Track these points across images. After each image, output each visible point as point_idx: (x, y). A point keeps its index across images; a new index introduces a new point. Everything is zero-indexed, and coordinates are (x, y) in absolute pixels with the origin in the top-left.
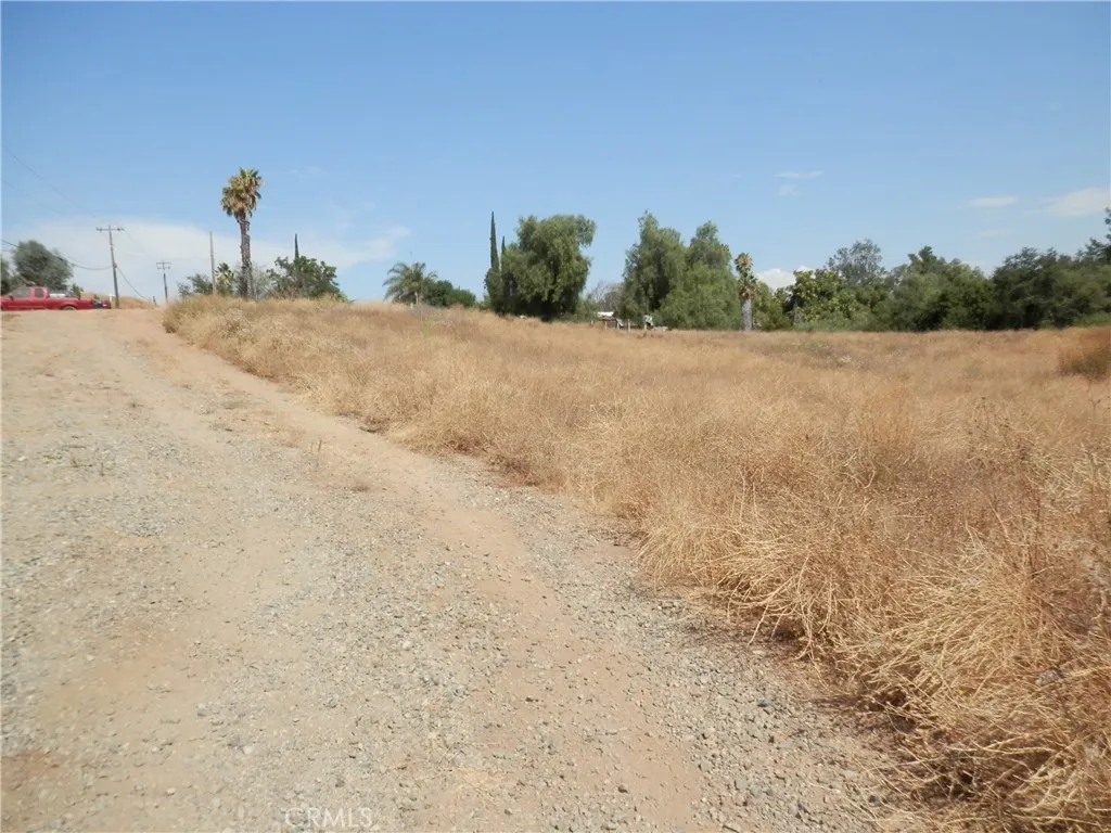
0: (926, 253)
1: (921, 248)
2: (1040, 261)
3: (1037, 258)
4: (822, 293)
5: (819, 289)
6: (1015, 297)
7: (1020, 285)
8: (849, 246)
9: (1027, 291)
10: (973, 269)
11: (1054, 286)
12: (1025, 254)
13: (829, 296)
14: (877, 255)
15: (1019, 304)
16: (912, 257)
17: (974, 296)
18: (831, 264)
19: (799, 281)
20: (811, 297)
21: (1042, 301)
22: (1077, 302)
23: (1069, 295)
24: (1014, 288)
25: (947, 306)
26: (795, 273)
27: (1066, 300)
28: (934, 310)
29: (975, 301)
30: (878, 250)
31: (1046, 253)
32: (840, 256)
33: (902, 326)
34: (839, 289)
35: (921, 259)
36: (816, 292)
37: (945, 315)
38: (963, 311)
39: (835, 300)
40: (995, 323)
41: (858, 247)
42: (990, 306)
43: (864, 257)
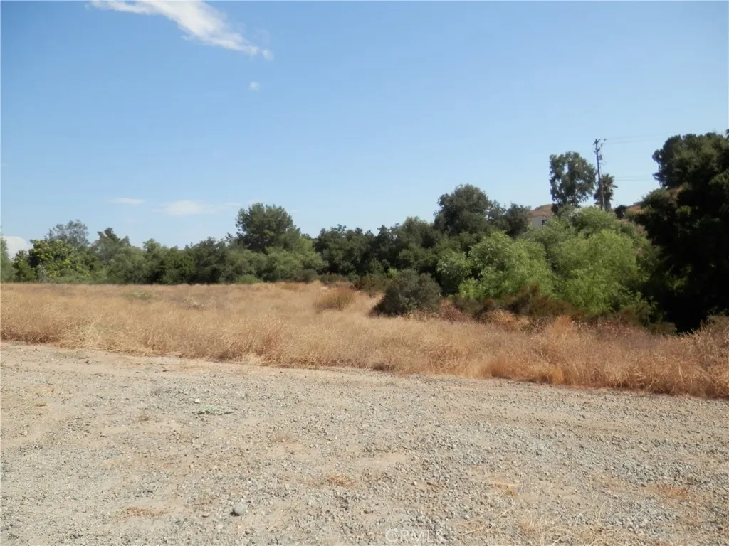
0: (109, 231)
1: (106, 228)
2: (217, 245)
3: (216, 243)
4: (56, 256)
5: (55, 253)
6: (206, 265)
7: (209, 258)
8: (65, 223)
9: (213, 262)
10: (162, 245)
11: (226, 259)
12: (209, 240)
13: (63, 258)
14: (85, 231)
15: (208, 269)
16: (100, 233)
17: (180, 263)
18: (50, 235)
19: (36, 247)
20: (49, 258)
21: (221, 267)
22: (236, 268)
23: (232, 265)
24: (206, 259)
25: (165, 269)
26: (31, 241)
27: (231, 267)
28: (157, 270)
29: (180, 266)
30: (86, 228)
31: (220, 241)
32: (57, 229)
33: (137, 280)
34: (69, 253)
35: (106, 235)
36: (52, 255)
37: (165, 273)
38: (175, 272)
39: (67, 261)
40: (193, 279)
41: (71, 225)
42: (191, 268)
43: (76, 232)
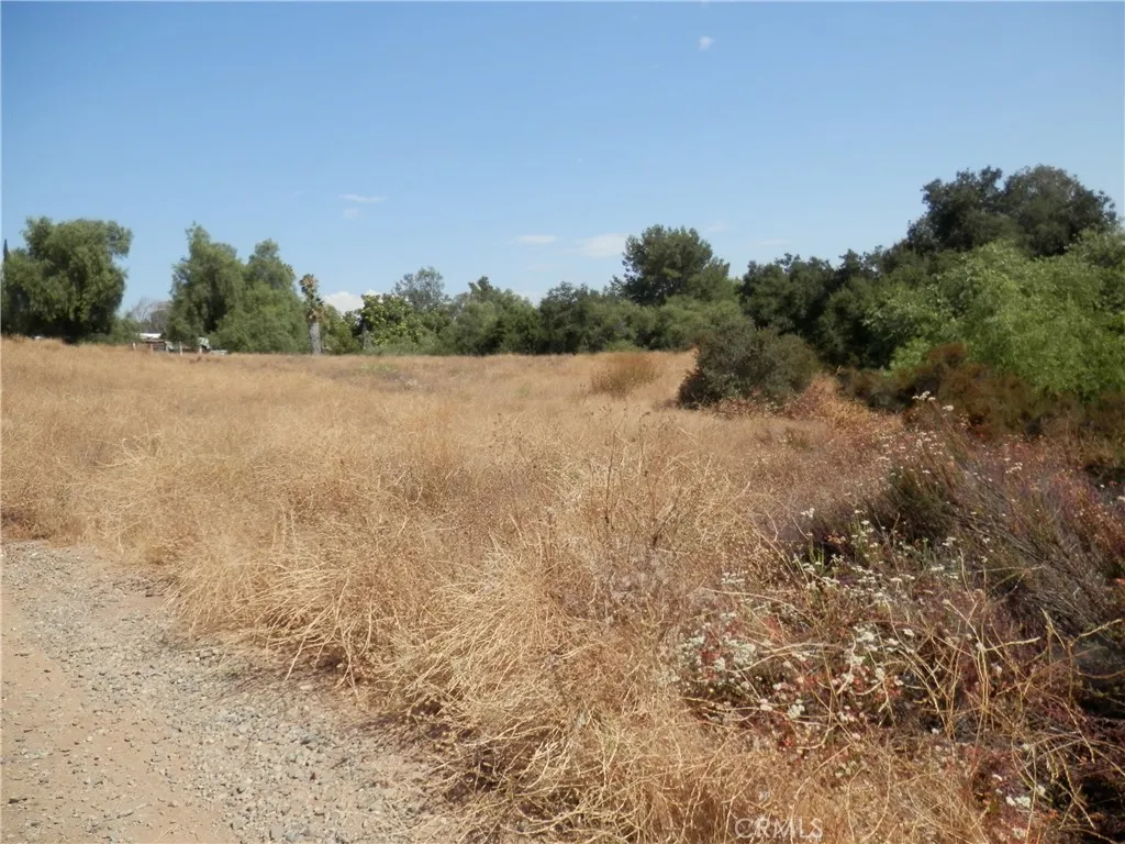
0: (483, 282)
1: (479, 278)
2: (575, 294)
3: (573, 291)
4: (391, 318)
5: (387, 313)
6: (559, 324)
7: (561, 315)
8: (415, 272)
9: (566, 321)
10: (523, 298)
11: (587, 316)
12: (563, 287)
13: (398, 321)
14: (440, 282)
15: (560, 332)
16: (472, 285)
17: (525, 323)
18: (398, 289)
19: (367, 304)
20: (380, 321)
21: (578, 329)
22: (605, 331)
23: (599, 325)
24: (556, 317)
25: (502, 333)
26: (363, 297)
27: (597, 329)
28: (492, 336)
29: (526, 328)
30: (440, 278)
31: (579, 288)
32: (405, 282)
33: (465, 350)
34: (406, 314)
35: (479, 288)
36: (384, 317)
37: (501, 341)
38: (517, 337)
39: (403, 325)
40: (543, 347)
41: (423, 274)
42: (538, 333)
43: (428, 284)
